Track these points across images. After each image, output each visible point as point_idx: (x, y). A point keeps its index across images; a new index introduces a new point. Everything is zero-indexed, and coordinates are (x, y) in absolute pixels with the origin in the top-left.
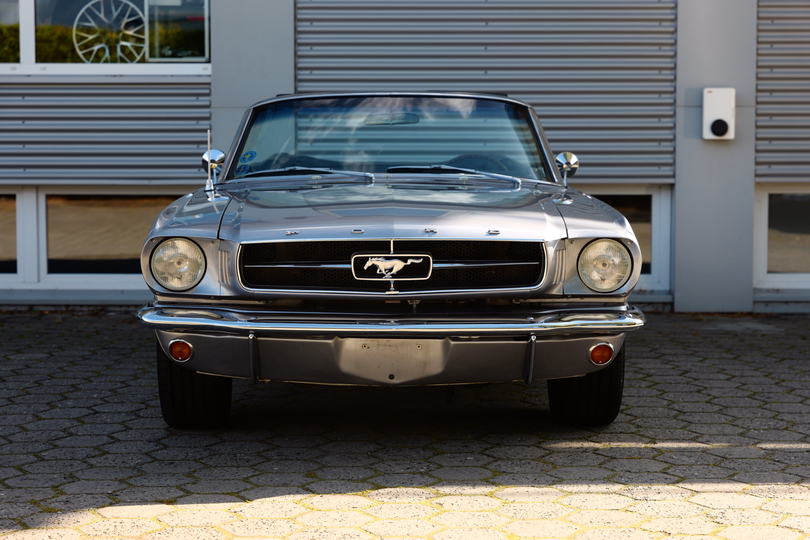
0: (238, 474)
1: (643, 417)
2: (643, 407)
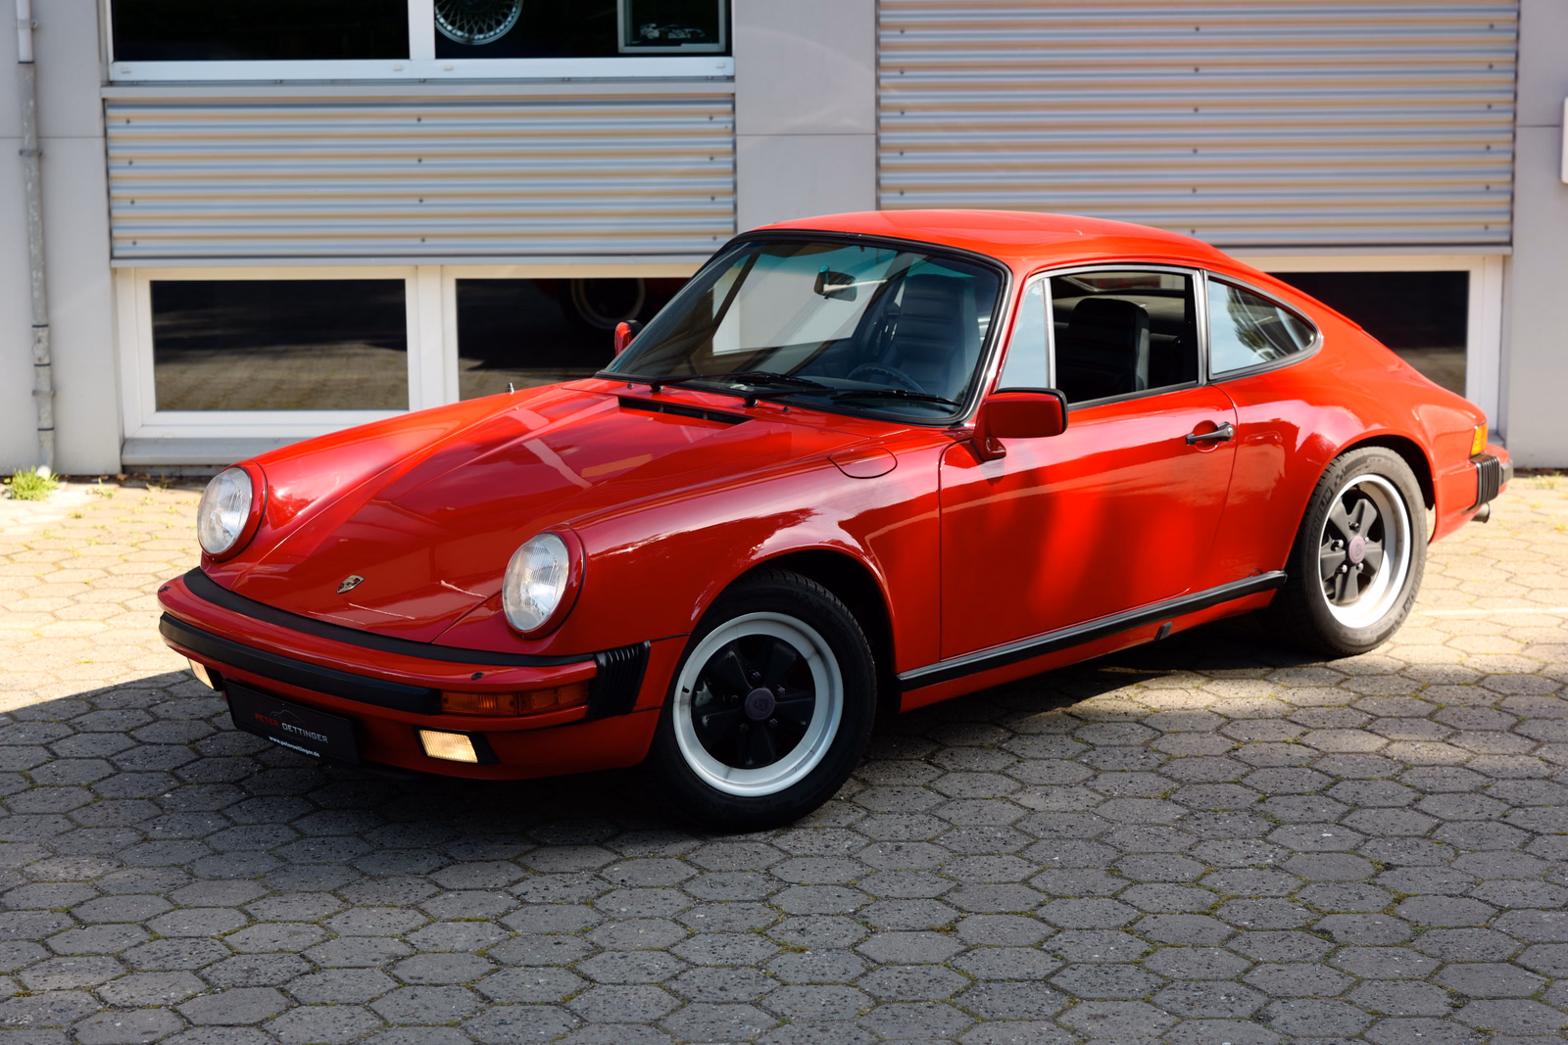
0: (1008, 871)
1: (1549, 742)
2: (1542, 718)
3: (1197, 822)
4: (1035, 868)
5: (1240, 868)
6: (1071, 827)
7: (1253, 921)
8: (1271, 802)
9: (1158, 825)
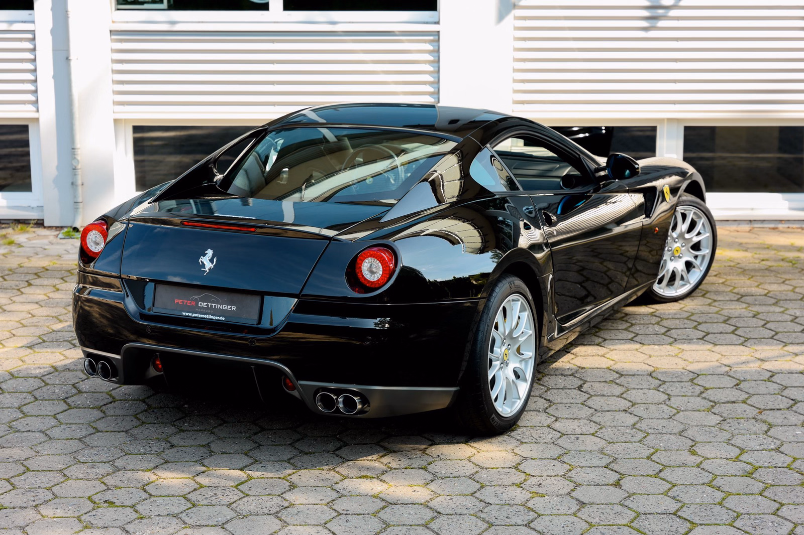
3: (729, 425)
4: (652, 451)
5: (758, 451)
6: (664, 427)
7: (773, 480)
8: (765, 414)
9: (709, 426)
